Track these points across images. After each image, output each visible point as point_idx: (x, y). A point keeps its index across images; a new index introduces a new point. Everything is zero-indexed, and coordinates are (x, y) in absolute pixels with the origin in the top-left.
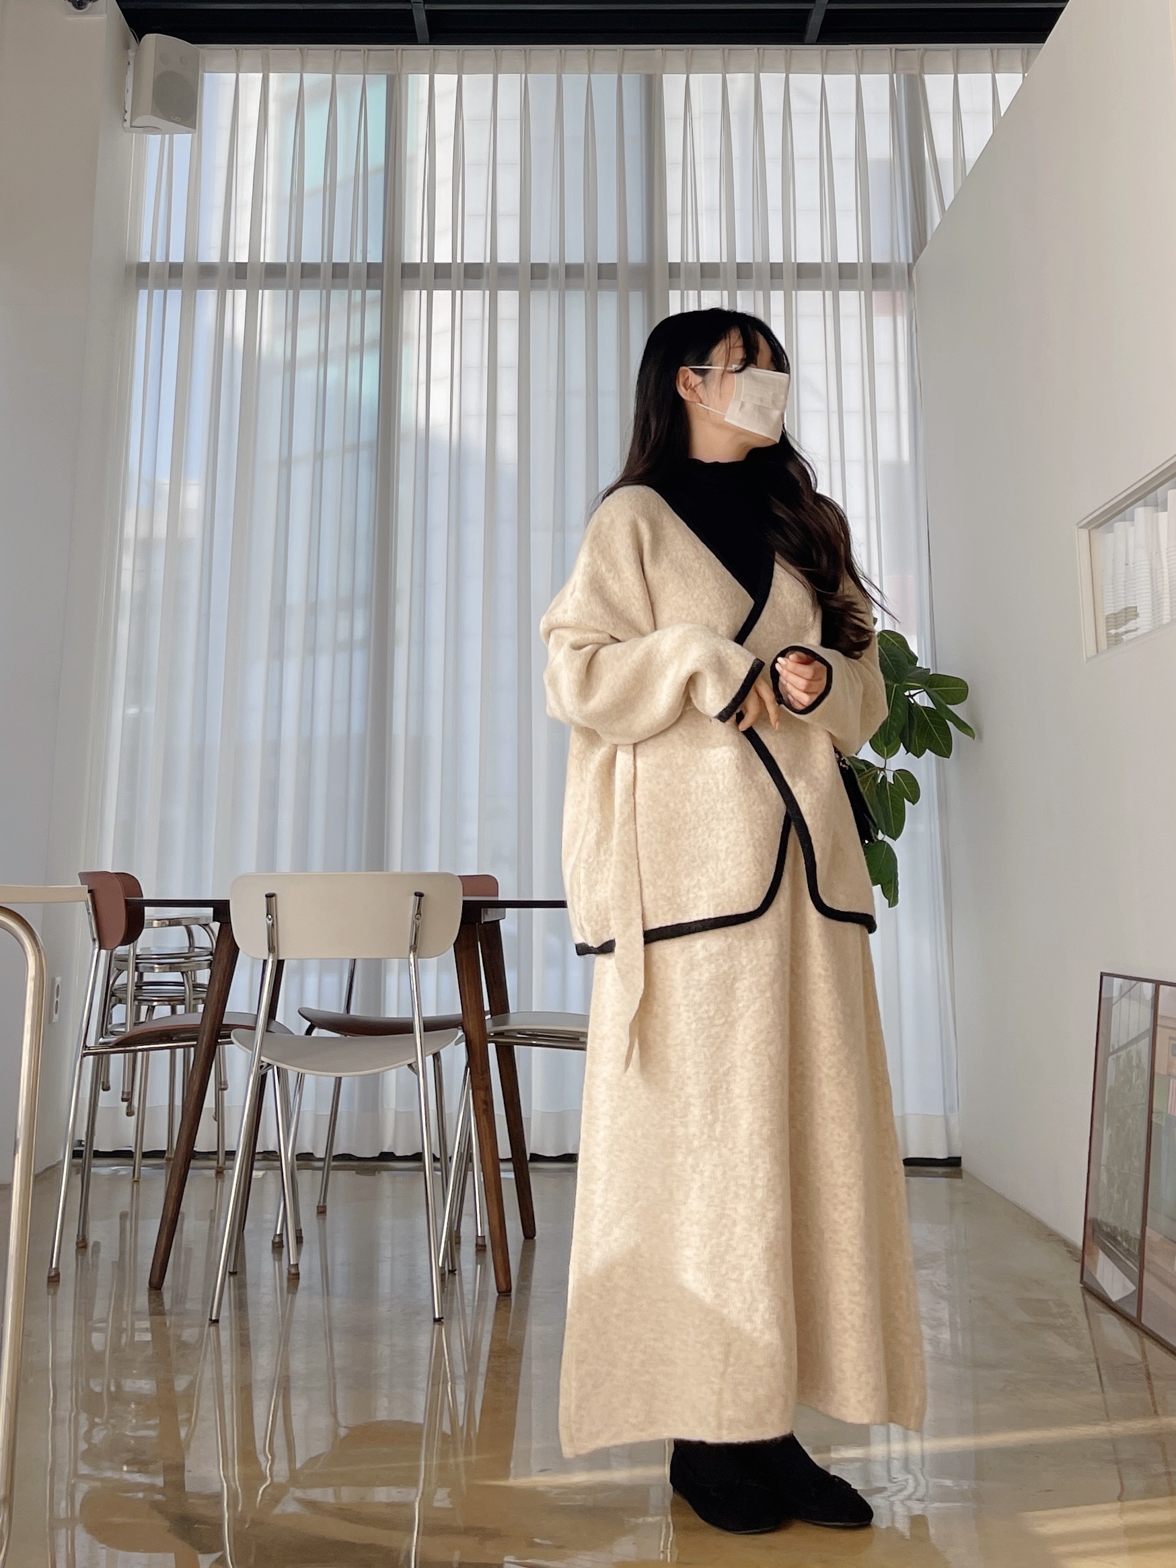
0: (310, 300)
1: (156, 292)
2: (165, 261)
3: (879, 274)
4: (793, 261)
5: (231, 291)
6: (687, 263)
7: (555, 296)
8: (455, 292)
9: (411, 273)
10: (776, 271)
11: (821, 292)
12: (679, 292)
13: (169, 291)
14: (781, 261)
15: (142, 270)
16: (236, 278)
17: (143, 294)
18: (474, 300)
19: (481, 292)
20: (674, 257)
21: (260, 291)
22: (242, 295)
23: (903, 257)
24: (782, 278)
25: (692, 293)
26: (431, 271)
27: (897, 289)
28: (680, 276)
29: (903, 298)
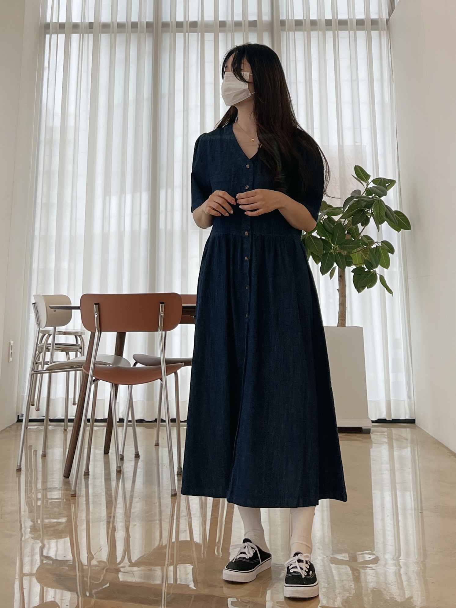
0: (120, 38)
1: (53, 35)
2: (57, 22)
3: (374, 23)
4: (336, 18)
5: (87, 35)
6: (288, 20)
7: (230, 35)
8: (186, 34)
9: (165, 25)
10: (328, 23)
11: (348, 32)
12: (285, 32)
13: (59, 35)
14: (331, 18)
15: (47, 26)
16: (90, 28)
17: (48, 36)
18: (194, 37)
19: (196, 34)
20: (283, 17)
21: (99, 35)
22: (91, 36)
23: (385, 16)
24: (332, 26)
25: (290, 32)
26: (174, 25)
27: (382, 30)
28: (285, 25)
29: (384, 33)
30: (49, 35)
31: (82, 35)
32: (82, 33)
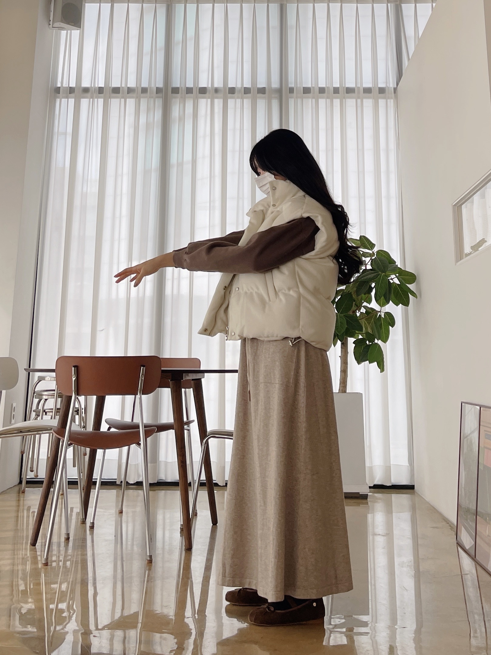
3: (382, 92)
6: (297, 88)
7: (239, 101)
8: (195, 100)
9: (175, 91)
10: (336, 91)
11: (355, 100)
12: (293, 99)
13: (69, 99)
14: (338, 86)
15: (57, 90)
17: (58, 101)
18: (204, 103)
20: (291, 85)
21: (109, 100)
22: (101, 101)
23: (392, 84)
24: (339, 93)
25: (299, 100)
26: (184, 91)
27: (389, 98)
28: (294, 93)
29: (391, 102)
30: (59, 99)
31: (92, 100)
32: (92, 97)
